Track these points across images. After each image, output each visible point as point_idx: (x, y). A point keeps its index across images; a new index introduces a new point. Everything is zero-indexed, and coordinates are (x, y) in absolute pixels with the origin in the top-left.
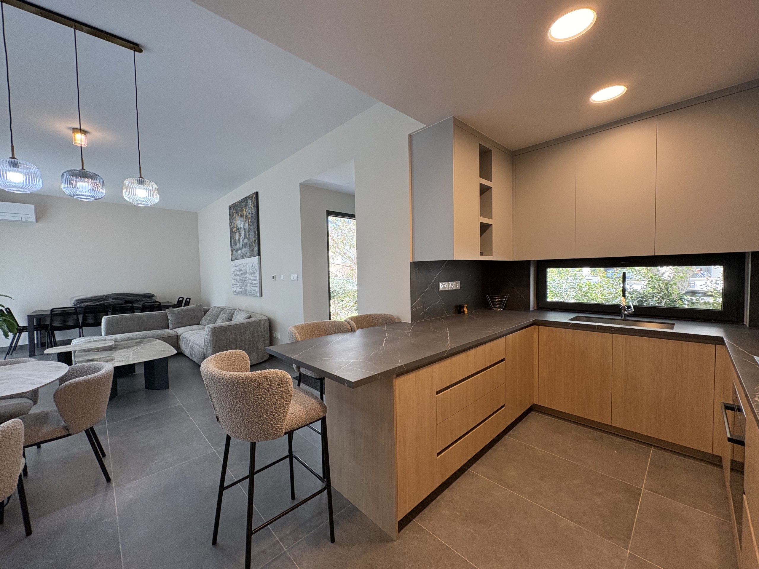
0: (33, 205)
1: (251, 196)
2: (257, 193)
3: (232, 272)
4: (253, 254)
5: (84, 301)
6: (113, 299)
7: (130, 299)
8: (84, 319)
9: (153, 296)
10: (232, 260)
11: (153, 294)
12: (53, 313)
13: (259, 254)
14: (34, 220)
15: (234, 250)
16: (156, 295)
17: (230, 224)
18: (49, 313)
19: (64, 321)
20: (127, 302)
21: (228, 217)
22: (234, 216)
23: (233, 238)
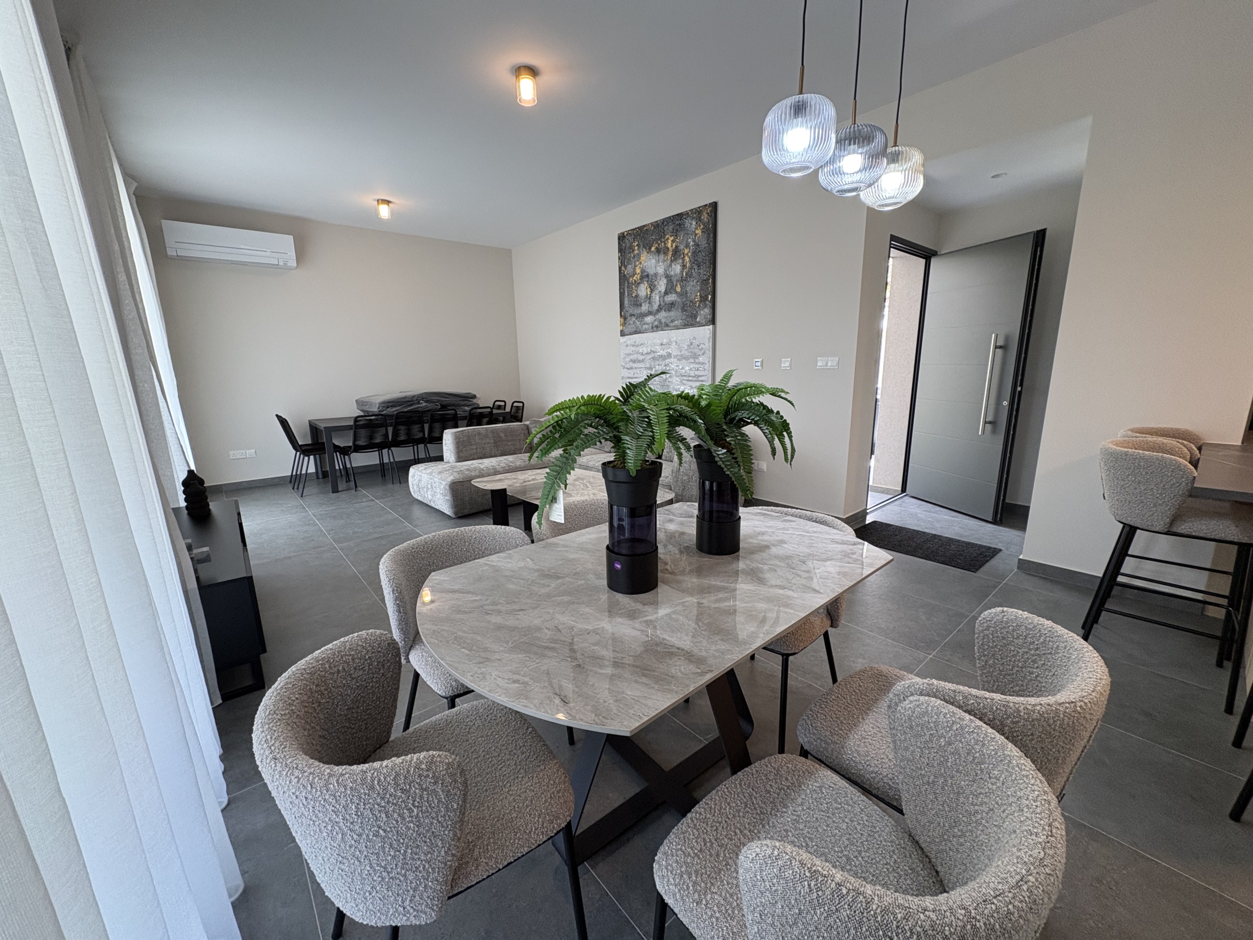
0: (291, 237)
1: (697, 212)
2: (714, 205)
3: (622, 356)
4: (696, 322)
5: (390, 404)
6: (426, 402)
7: (447, 400)
8: (396, 433)
9: (474, 397)
10: (623, 334)
11: (473, 392)
12: (357, 423)
13: (713, 321)
14: (294, 263)
15: (632, 315)
16: (478, 396)
17: (620, 268)
18: (352, 423)
19: (371, 438)
20: (444, 407)
21: (616, 254)
22: (636, 252)
23: (630, 295)
